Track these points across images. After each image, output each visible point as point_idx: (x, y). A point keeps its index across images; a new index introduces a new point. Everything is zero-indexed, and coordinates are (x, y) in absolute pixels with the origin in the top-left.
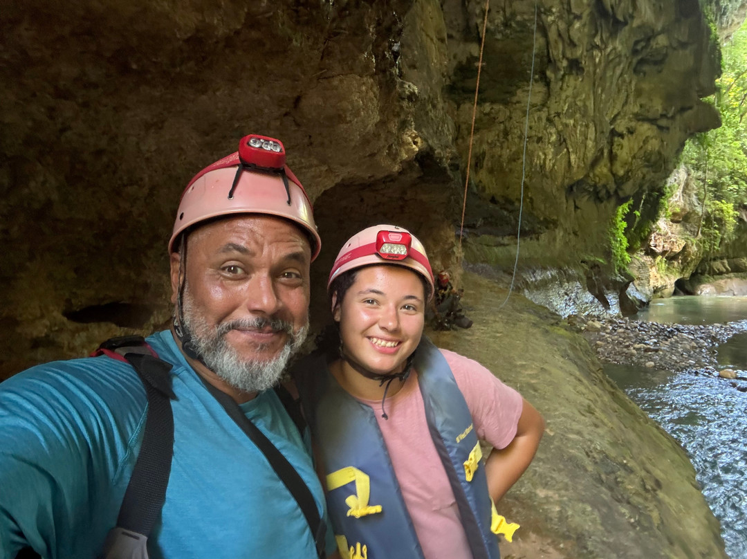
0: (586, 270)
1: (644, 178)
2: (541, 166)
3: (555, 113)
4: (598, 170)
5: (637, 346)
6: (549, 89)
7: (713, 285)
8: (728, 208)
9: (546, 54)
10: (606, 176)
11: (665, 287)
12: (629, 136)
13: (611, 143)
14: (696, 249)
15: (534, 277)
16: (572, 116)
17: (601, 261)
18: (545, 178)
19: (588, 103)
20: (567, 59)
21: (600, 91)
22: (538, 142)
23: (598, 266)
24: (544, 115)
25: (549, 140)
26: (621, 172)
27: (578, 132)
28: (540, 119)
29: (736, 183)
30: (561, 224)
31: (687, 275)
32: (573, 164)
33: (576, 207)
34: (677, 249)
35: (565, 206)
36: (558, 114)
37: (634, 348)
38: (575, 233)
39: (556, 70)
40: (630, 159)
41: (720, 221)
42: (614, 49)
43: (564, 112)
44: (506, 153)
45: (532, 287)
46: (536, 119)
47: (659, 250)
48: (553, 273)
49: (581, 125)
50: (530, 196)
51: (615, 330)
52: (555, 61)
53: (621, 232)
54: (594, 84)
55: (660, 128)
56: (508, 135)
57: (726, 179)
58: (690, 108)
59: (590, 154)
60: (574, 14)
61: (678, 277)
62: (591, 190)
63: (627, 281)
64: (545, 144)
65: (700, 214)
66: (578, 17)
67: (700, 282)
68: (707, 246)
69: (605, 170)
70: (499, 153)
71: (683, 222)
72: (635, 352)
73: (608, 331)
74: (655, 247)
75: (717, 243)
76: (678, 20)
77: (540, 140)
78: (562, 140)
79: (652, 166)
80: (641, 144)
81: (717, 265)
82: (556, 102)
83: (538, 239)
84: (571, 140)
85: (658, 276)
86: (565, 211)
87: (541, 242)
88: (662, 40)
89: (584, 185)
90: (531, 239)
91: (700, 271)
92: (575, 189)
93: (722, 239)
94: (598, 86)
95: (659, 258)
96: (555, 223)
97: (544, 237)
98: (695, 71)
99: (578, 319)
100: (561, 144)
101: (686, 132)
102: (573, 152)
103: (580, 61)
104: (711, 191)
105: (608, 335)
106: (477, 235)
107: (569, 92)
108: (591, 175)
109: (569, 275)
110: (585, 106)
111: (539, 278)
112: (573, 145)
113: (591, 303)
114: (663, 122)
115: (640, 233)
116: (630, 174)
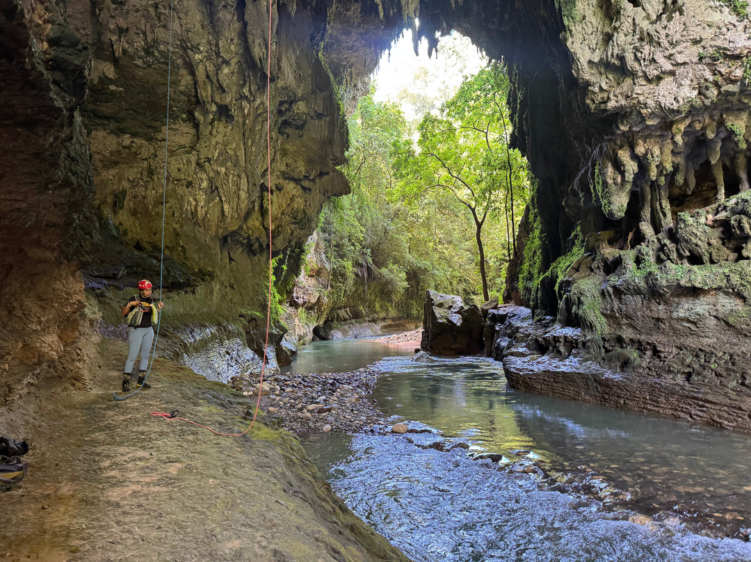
0: (245, 325)
1: (292, 234)
2: (192, 213)
3: (206, 158)
4: (250, 223)
5: (311, 407)
6: (198, 131)
7: (340, 330)
8: (348, 265)
9: (193, 94)
10: (258, 228)
11: (306, 334)
12: (278, 192)
13: (262, 198)
14: (327, 300)
15: (193, 337)
16: (223, 164)
17: (258, 314)
18: (197, 227)
19: (238, 153)
20: (216, 104)
21: (250, 143)
22: (188, 187)
23: (255, 319)
24: (193, 158)
25: (200, 186)
26: (271, 227)
27: (230, 181)
28: (189, 162)
29: (353, 245)
30: (217, 276)
31: (321, 323)
32: (226, 213)
33: (231, 259)
34: (313, 301)
35: (220, 257)
36: (209, 160)
37: (308, 411)
38: (232, 287)
39: (205, 112)
40: (280, 215)
41: (343, 275)
42: (262, 103)
43: (215, 158)
44: (151, 194)
45: (191, 349)
46: (185, 161)
47: (300, 301)
48: (213, 331)
49: (234, 175)
50: (181, 244)
51: (284, 390)
52: (204, 102)
53: (271, 285)
54: (244, 135)
55: (304, 188)
56: (153, 175)
57: (346, 241)
58: (327, 173)
59: (244, 206)
60: (223, 57)
61: (315, 324)
62: (245, 242)
63: (282, 333)
64: (196, 190)
65: (329, 270)
66: (227, 63)
67: (331, 328)
68: (335, 296)
69: (257, 224)
70: (143, 194)
71: (316, 277)
72: (309, 415)
73: (277, 392)
74: (297, 298)
75: (342, 295)
76: (314, 92)
77: (189, 184)
78: (214, 187)
79: (298, 223)
80: (289, 202)
81: (342, 313)
82: (206, 147)
83: (193, 292)
84: (223, 188)
85: (300, 325)
86: (220, 263)
87: (197, 296)
88: (301, 107)
89: (238, 237)
90: (186, 292)
91: (330, 319)
92: (229, 240)
93: (345, 291)
94: (248, 138)
95: (300, 309)
96: (211, 275)
97: (200, 290)
98: (330, 142)
99: (244, 382)
100: (212, 192)
101: (325, 195)
102: (226, 201)
103: (229, 108)
104: (335, 251)
105: (278, 398)
106: (119, 289)
107: (220, 138)
108: (245, 227)
109: (229, 331)
110: (237, 156)
111: (198, 338)
112: (226, 194)
113: (253, 359)
114: (306, 184)
115: (285, 287)
116: (280, 229)
